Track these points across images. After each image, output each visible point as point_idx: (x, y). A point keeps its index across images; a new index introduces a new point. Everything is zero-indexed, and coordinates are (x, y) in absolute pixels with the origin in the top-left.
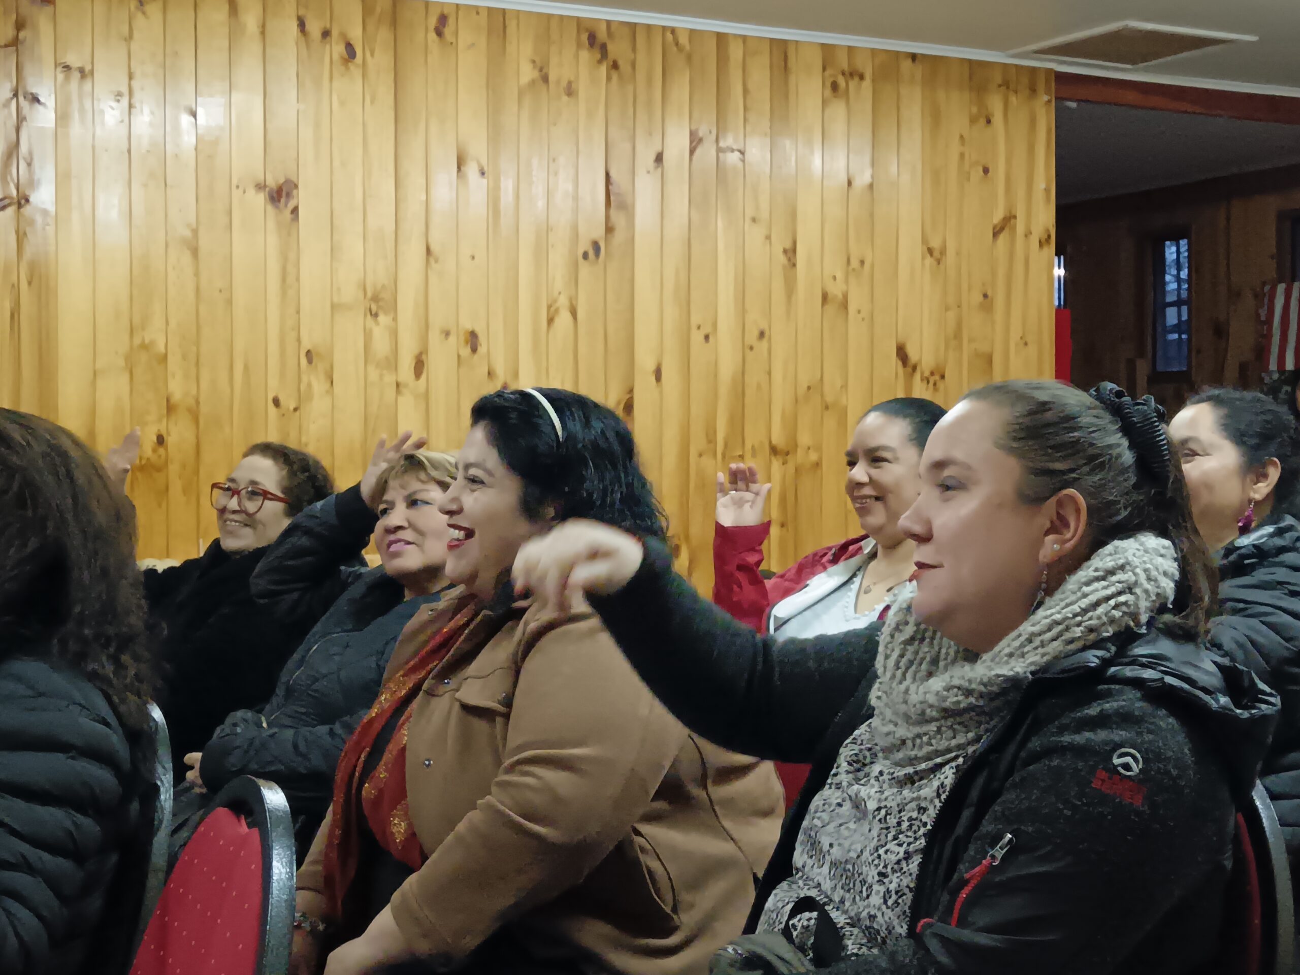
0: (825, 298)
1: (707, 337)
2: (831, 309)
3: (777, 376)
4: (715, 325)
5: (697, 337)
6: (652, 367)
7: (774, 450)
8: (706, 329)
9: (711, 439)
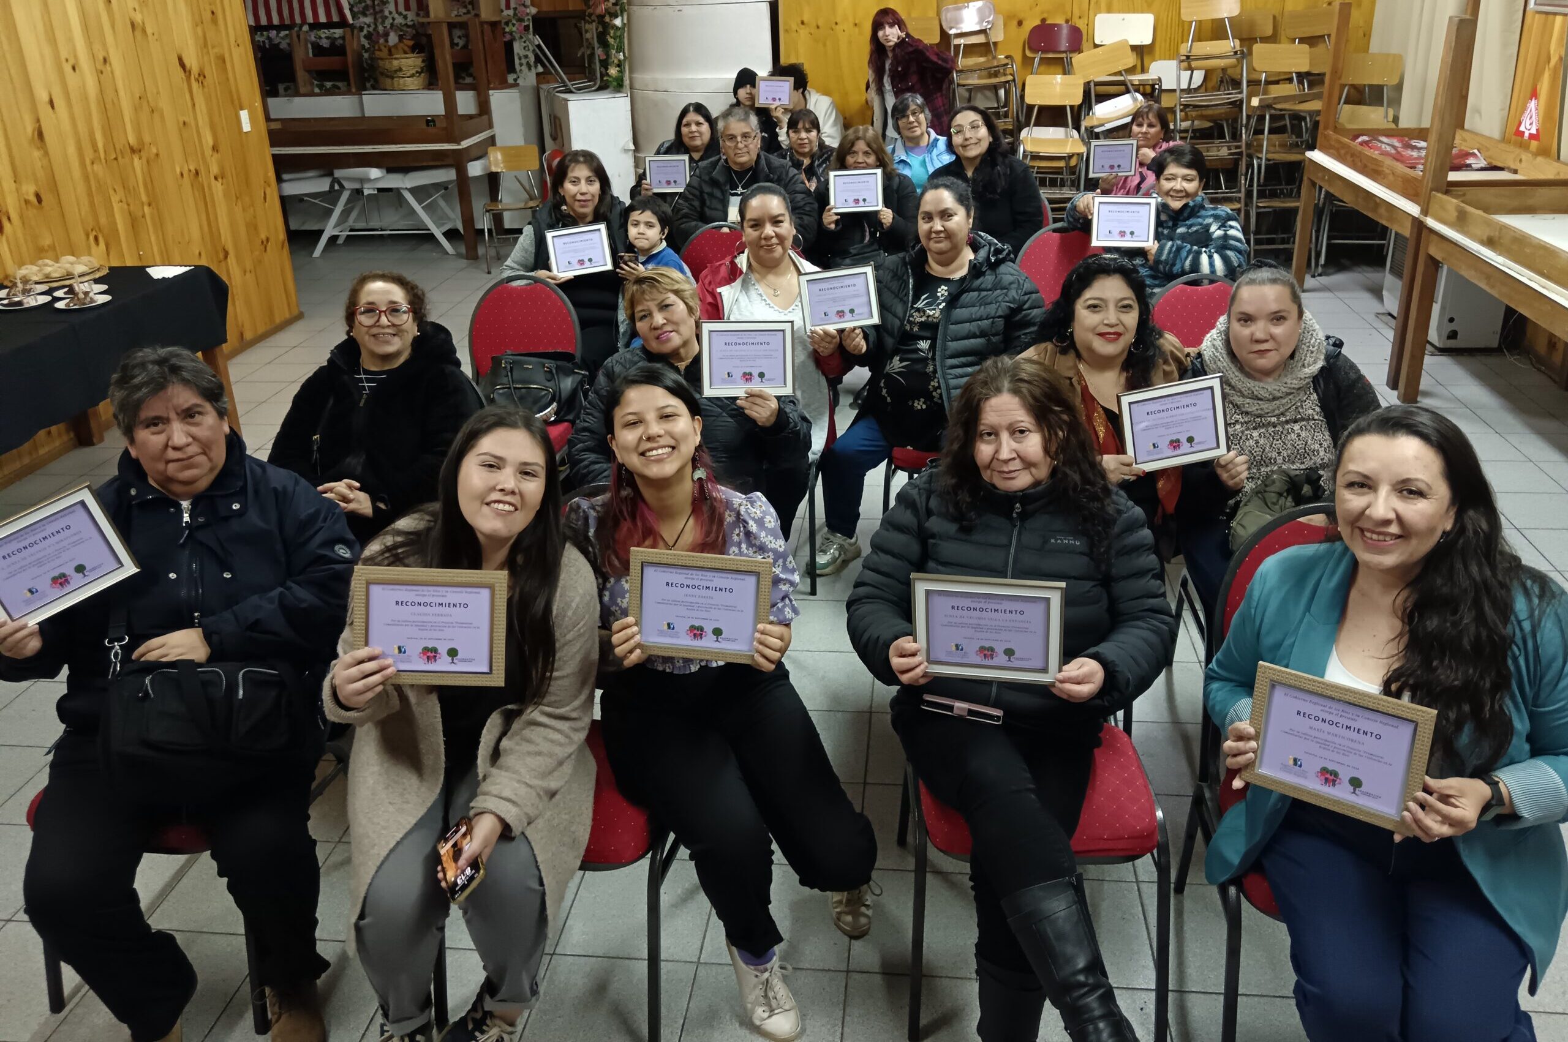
0: (133, 25)
1: (74, 68)
2: (138, 33)
3: (122, 93)
4: (76, 57)
5: (67, 68)
6: (46, 98)
7: (133, 150)
8: (72, 61)
9: (96, 150)
